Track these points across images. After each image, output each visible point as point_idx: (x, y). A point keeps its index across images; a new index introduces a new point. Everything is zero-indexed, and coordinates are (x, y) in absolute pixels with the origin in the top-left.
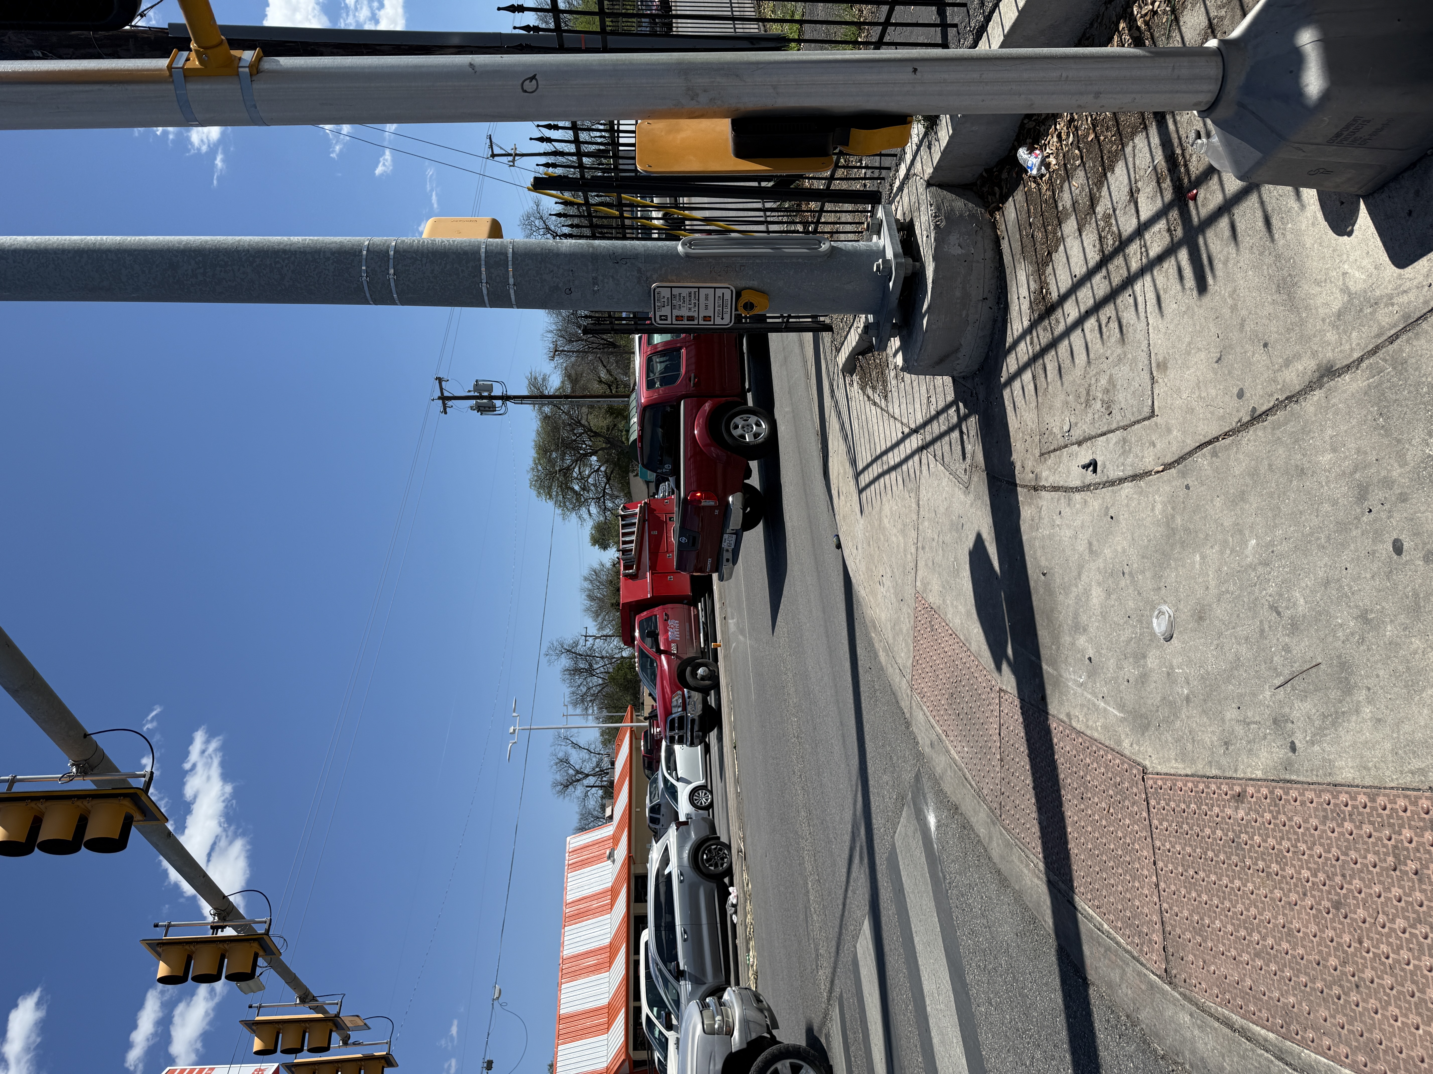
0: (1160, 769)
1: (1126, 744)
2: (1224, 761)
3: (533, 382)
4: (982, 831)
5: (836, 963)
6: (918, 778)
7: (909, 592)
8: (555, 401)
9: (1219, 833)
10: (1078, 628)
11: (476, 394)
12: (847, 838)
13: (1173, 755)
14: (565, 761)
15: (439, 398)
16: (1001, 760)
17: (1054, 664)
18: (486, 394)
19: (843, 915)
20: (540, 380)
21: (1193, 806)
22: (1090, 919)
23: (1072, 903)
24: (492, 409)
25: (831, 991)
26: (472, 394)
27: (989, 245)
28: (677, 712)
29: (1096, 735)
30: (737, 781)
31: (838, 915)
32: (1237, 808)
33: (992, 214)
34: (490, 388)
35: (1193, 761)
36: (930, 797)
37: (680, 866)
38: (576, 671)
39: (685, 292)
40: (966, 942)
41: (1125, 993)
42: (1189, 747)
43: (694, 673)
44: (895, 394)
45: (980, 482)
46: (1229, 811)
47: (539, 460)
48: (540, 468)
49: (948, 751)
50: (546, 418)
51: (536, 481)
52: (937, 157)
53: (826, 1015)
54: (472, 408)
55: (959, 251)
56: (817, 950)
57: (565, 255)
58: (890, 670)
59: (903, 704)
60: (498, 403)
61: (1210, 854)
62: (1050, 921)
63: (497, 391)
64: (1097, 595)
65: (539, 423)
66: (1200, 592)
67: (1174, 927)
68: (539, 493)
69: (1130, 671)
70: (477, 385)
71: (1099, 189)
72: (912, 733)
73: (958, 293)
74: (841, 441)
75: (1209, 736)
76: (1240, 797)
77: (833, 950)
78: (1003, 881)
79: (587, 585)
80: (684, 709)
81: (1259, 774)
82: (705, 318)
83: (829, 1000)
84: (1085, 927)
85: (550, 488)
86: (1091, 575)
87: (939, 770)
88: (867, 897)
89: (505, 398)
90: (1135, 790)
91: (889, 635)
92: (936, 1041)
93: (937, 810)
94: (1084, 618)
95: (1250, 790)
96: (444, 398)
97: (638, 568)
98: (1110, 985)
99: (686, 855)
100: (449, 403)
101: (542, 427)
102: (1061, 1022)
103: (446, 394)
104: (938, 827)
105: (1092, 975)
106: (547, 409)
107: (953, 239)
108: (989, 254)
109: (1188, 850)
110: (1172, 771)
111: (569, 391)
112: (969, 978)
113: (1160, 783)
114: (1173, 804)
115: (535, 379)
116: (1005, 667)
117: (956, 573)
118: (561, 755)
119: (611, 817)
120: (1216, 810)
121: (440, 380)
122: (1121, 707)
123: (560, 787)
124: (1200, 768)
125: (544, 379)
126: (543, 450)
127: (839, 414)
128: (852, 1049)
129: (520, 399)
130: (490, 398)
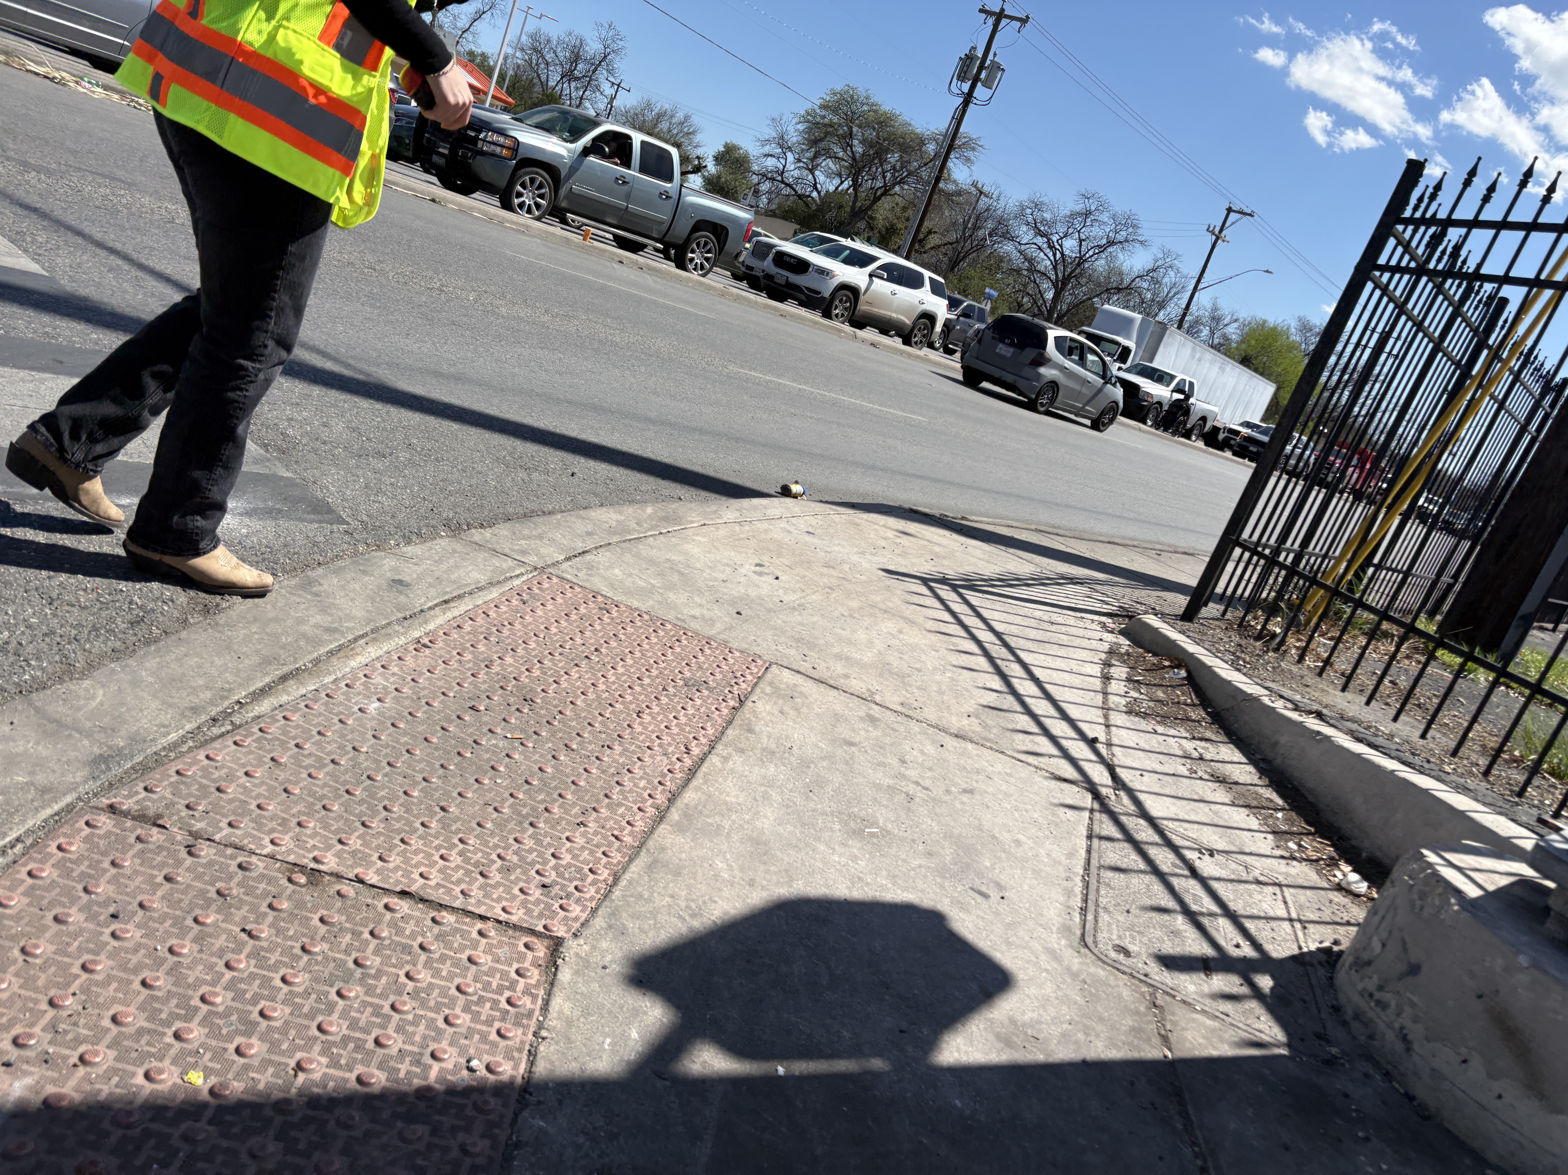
3: (971, 144)
6: (326, 511)
8: (938, 163)
11: (988, 62)
15: (1002, 10)
18: (983, 75)
20: (969, 154)
24: (962, 76)
26: (991, 57)
34: (988, 83)
38: (576, 58)
47: (875, 111)
48: (865, 108)
50: (922, 143)
51: (852, 97)
54: (974, 48)
59: (503, 530)
60: (966, 87)
63: (980, 91)
65: (919, 131)
68: (835, 94)
70: (997, 67)
79: (680, 116)
85: (835, 111)
89: (968, 99)
96: (1000, 16)
100: (991, 21)
101: (913, 132)
103: (1004, 22)
106: (931, 148)
111: (941, 185)
115: (974, 149)
121: (1024, 21)
125: (968, 160)
126: (883, 122)
129: (959, 119)
130: (976, 80)
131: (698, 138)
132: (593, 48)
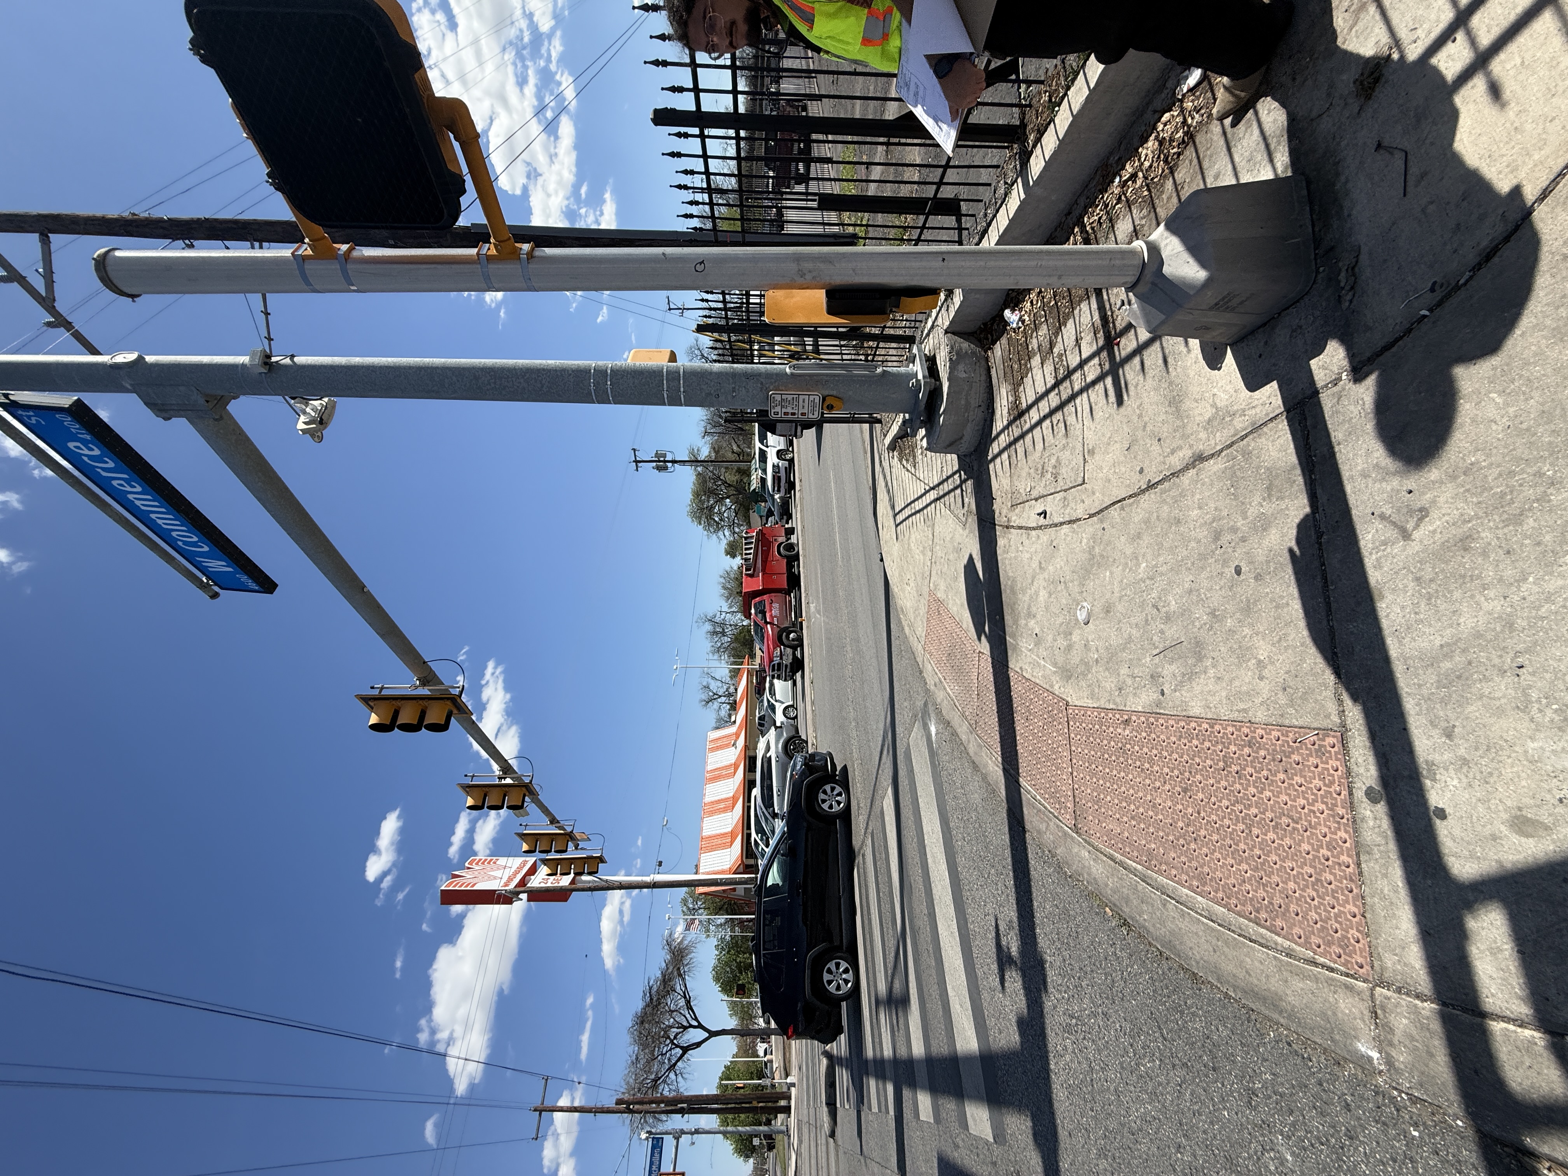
0: (1077, 703)
1: (1056, 687)
2: (1118, 700)
3: (692, 452)
4: (964, 737)
5: (870, 812)
6: (926, 704)
7: (925, 590)
8: (704, 464)
9: (1112, 743)
10: (1030, 615)
11: (656, 459)
12: (880, 739)
13: (1085, 695)
14: (707, 687)
15: (634, 461)
16: (978, 695)
17: (1014, 636)
18: (662, 459)
19: (875, 784)
20: (696, 450)
21: (1097, 727)
22: (1029, 792)
23: (1018, 782)
24: (666, 468)
25: (867, 828)
26: (654, 459)
27: (984, 373)
28: (777, 660)
29: (1038, 681)
30: (813, 703)
31: (873, 784)
32: (1125, 729)
33: (986, 352)
34: (665, 456)
35: (1098, 699)
36: (933, 716)
37: (777, 752)
38: (715, 633)
39: (790, 397)
40: (951, 803)
41: (1048, 837)
42: (1096, 690)
43: (788, 637)
44: (921, 465)
45: (973, 522)
46: (1119, 730)
47: (694, 500)
48: (694, 505)
49: (945, 689)
50: (699, 474)
51: (692, 513)
52: (952, 315)
53: (863, 842)
54: (653, 468)
55: (964, 375)
56: (858, 804)
57: (716, 373)
58: (911, 638)
59: (918, 660)
60: (669, 465)
61: (1106, 756)
62: (1004, 793)
63: (669, 458)
64: (1043, 594)
65: (695, 478)
66: (1108, 596)
67: (1081, 799)
68: (694, 521)
69: (1062, 642)
70: (657, 454)
71: (1056, 337)
72: (923, 677)
73: (963, 402)
74: (886, 494)
75: (1110, 684)
76: (1127, 722)
77: (869, 804)
78: (975, 767)
79: (722, 580)
80: (781, 658)
81: (1140, 709)
82: (803, 414)
83: (865, 834)
84: (1025, 797)
85: (700, 518)
86: (1040, 582)
87: (939, 700)
88: (891, 774)
89: (674, 462)
90: (1061, 715)
91: (911, 616)
92: (930, 861)
93: (937, 723)
94: (1034, 609)
95: (1134, 718)
96: (636, 462)
97: (754, 570)
98: (1039, 832)
99: (780, 746)
100: (640, 465)
101: (696, 480)
102: (1008, 853)
103: (638, 459)
104: (936, 735)
105: (1028, 826)
106: (700, 469)
107: (961, 367)
108: (983, 378)
109: (1093, 753)
110: (1085, 705)
111: (713, 458)
112: (952, 825)
113: (1077, 712)
114: (1084, 725)
115: (693, 450)
116: (983, 638)
117: (956, 579)
118: (705, 684)
119: (735, 722)
120: (1111, 729)
121: (634, 450)
122: (1055, 664)
123: (704, 703)
124: (1102, 703)
125: (698, 450)
126: (697, 494)
127: (885, 477)
128: (878, 863)
129: (683, 462)
130: (665, 461)
131: (728, 569)
132: (708, 627)
